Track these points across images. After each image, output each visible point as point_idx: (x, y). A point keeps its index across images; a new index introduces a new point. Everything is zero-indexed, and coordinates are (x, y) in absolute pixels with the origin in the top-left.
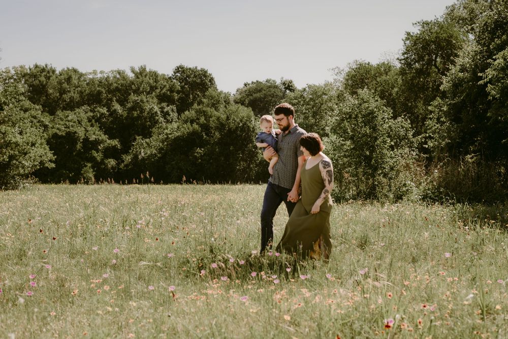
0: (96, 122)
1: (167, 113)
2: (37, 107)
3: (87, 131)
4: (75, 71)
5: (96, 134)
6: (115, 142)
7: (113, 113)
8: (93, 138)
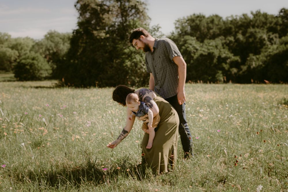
0: (226, 46)
1: (272, 39)
2: (193, 38)
3: (220, 51)
4: (217, 16)
5: (226, 53)
6: (237, 58)
7: (237, 40)
8: (223, 56)
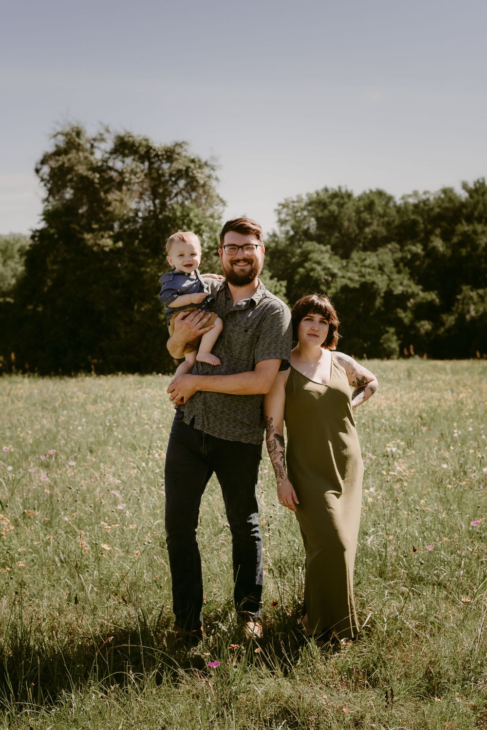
0: (405, 266)
2: (323, 248)
3: (391, 280)
4: (380, 194)
5: (403, 284)
6: (432, 296)
7: (431, 252)
8: (399, 290)
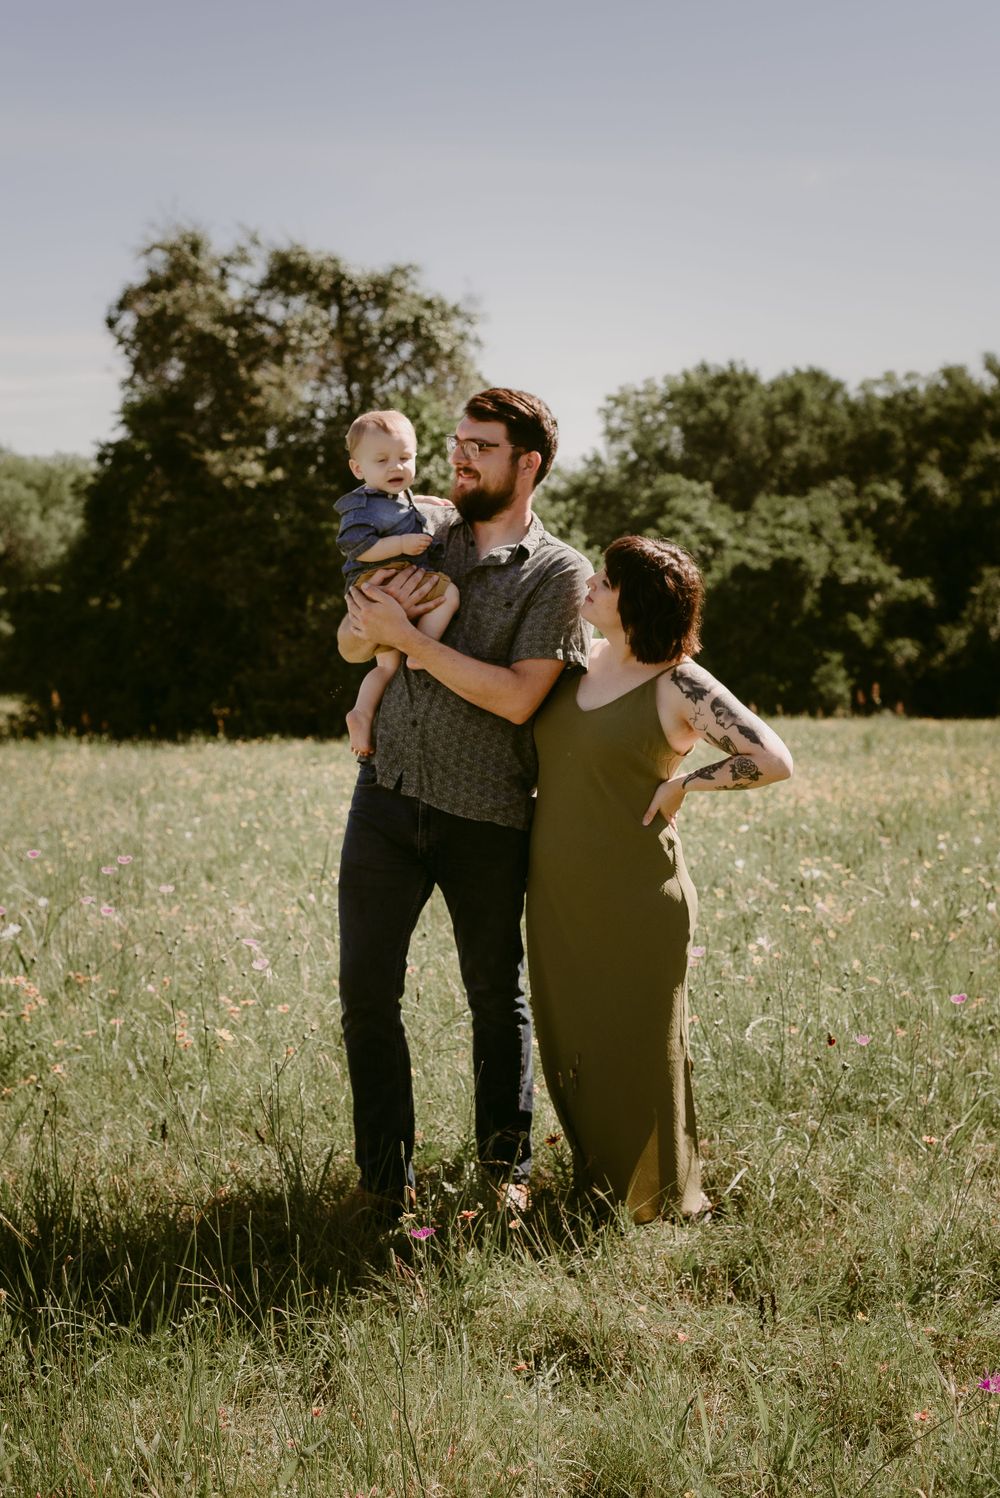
0: (865, 525)
3: (835, 554)
4: (816, 376)
5: (862, 563)
6: (920, 588)
7: (918, 498)
8: (851, 575)
